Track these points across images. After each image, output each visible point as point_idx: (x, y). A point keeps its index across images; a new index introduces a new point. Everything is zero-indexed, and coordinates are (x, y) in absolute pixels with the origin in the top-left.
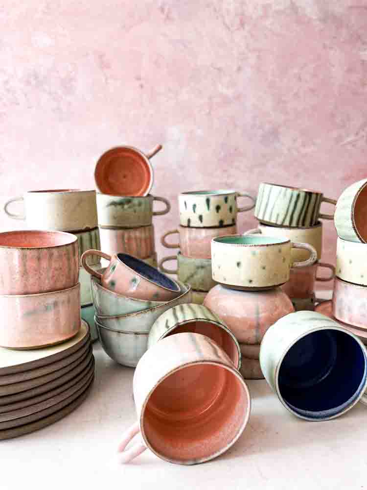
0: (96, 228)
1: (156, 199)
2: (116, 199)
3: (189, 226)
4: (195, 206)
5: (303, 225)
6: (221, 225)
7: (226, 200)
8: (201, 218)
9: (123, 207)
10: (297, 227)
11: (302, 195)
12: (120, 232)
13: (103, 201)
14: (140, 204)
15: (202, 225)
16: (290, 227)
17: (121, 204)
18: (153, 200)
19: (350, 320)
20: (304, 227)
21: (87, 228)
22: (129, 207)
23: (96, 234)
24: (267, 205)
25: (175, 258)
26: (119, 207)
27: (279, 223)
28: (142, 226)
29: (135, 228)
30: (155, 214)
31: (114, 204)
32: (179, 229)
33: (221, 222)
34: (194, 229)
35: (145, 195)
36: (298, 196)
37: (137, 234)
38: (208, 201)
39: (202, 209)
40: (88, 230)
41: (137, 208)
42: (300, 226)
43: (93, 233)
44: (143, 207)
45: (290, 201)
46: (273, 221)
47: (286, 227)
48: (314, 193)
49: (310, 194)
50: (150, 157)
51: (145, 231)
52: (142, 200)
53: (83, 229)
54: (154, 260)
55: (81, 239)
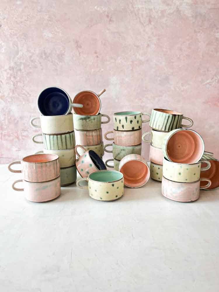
0: (73, 131)
1: (103, 115)
2: (83, 117)
3: (117, 130)
4: (120, 120)
6: (133, 130)
7: (135, 118)
8: (123, 126)
9: (86, 121)
10: (168, 131)
11: (171, 116)
12: (85, 132)
13: (76, 117)
14: (94, 119)
15: (124, 130)
16: (165, 131)
17: (85, 119)
18: (101, 116)
22: (89, 121)
23: (72, 135)
24: (154, 121)
25: (111, 145)
26: (84, 121)
27: (160, 129)
28: (95, 130)
29: (92, 131)
30: (102, 123)
31: (82, 119)
32: (114, 131)
33: (133, 128)
34: (120, 132)
35: (97, 114)
36: (169, 117)
37: (94, 134)
38: (126, 118)
39: (123, 122)
40: (69, 133)
41: (93, 121)
42: (170, 131)
43: (71, 134)
44: (96, 120)
45: (165, 119)
46: (157, 128)
47: (163, 131)
48: (177, 115)
49: (175, 115)
50: (99, 96)
51: (97, 132)
52: (95, 117)
53: (67, 132)
54: (102, 146)
55: (66, 137)
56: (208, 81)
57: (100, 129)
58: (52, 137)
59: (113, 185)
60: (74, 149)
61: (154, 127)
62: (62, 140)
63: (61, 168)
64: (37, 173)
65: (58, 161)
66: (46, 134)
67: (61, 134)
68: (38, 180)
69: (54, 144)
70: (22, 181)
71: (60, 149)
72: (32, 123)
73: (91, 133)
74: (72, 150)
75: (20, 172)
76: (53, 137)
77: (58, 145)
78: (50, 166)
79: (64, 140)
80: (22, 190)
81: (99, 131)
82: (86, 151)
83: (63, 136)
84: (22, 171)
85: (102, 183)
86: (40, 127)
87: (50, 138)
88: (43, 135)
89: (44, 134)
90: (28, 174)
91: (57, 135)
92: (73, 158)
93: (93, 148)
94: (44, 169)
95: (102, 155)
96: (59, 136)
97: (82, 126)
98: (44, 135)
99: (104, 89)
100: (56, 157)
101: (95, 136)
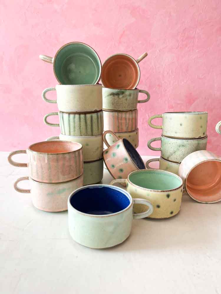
0: (101, 111)
1: (140, 91)
2: (115, 91)
9: (118, 97)
12: (116, 114)
13: (106, 91)
14: (130, 95)
17: (118, 94)
21: (96, 110)
22: (123, 97)
23: (101, 116)
26: (116, 97)
28: (131, 110)
29: (126, 111)
30: (139, 102)
31: (113, 94)
35: (134, 88)
37: (128, 115)
40: (96, 112)
41: (128, 98)
43: (99, 114)
44: (132, 97)
50: (139, 62)
51: (132, 114)
52: (132, 92)
53: (93, 110)
54: (137, 133)
55: (92, 117)
57: (134, 110)
58: (72, 116)
59: (168, 196)
60: (102, 135)
62: (86, 122)
63: (85, 162)
64: (50, 168)
65: (81, 151)
66: (63, 113)
67: (85, 113)
68: (50, 180)
69: (74, 127)
70: (27, 178)
71: (82, 134)
72: (44, 95)
73: (124, 115)
74: (100, 138)
75: (25, 165)
76: (74, 118)
77: (80, 128)
78: (69, 159)
79: (89, 122)
80: (28, 191)
81: (135, 113)
82: (119, 140)
83: (88, 116)
84: (28, 164)
85: (151, 191)
86: (56, 103)
87: (69, 117)
88: (59, 114)
89: (61, 112)
90: (37, 171)
91: (80, 113)
92: (100, 149)
93: (126, 136)
94: (61, 163)
95: (137, 146)
96: (82, 116)
97: (113, 104)
98: (61, 114)
99: (145, 53)
100: (78, 147)
101: (129, 119)
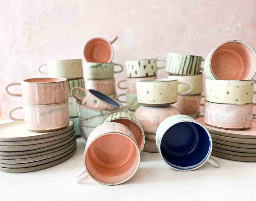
2: (94, 64)
3: (130, 77)
4: (133, 66)
5: (190, 73)
6: (147, 76)
7: (149, 62)
8: (136, 72)
10: (187, 75)
11: (189, 57)
14: (106, 67)
15: (137, 76)
16: (182, 75)
17: (96, 67)
18: (114, 65)
19: (211, 123)
20: (190, 75)
21: (76, 77)
22: (101, 68)
23: (81, 82)
24: (170, 64)
25: (124, 95)
26: (96, 69)
27: (177, 73)
28: (108, 78)
29: (105, 79)
30: (116, 72)
31: (93, 67)
32: (127, 79)
33: (147, 74)
34: (134, 79)
35: (109, 62)
36: (186, 58)
37: (106, 82)
38: (139, 63)
39: (136, 67)
40: (77, 79)
41: (105, 69)
42: (188, 74)
43: (80, 80)
44: (108, 68)
45: (182, 61)
46: (173, 72)
47: (180, 75)
48: (195, 56)
49: (193, 57)
50: (112, 43)
51: (109, 81)
52: (107, 65)
54: (115, 96)
55: (74, 83)
56: (228, 29)
57: (113, 78)
61: (170, 71)
62: (69, 87)
72: (39, 70)
73: (103, 82)
83: (71, 82)
101: (107, 85)
